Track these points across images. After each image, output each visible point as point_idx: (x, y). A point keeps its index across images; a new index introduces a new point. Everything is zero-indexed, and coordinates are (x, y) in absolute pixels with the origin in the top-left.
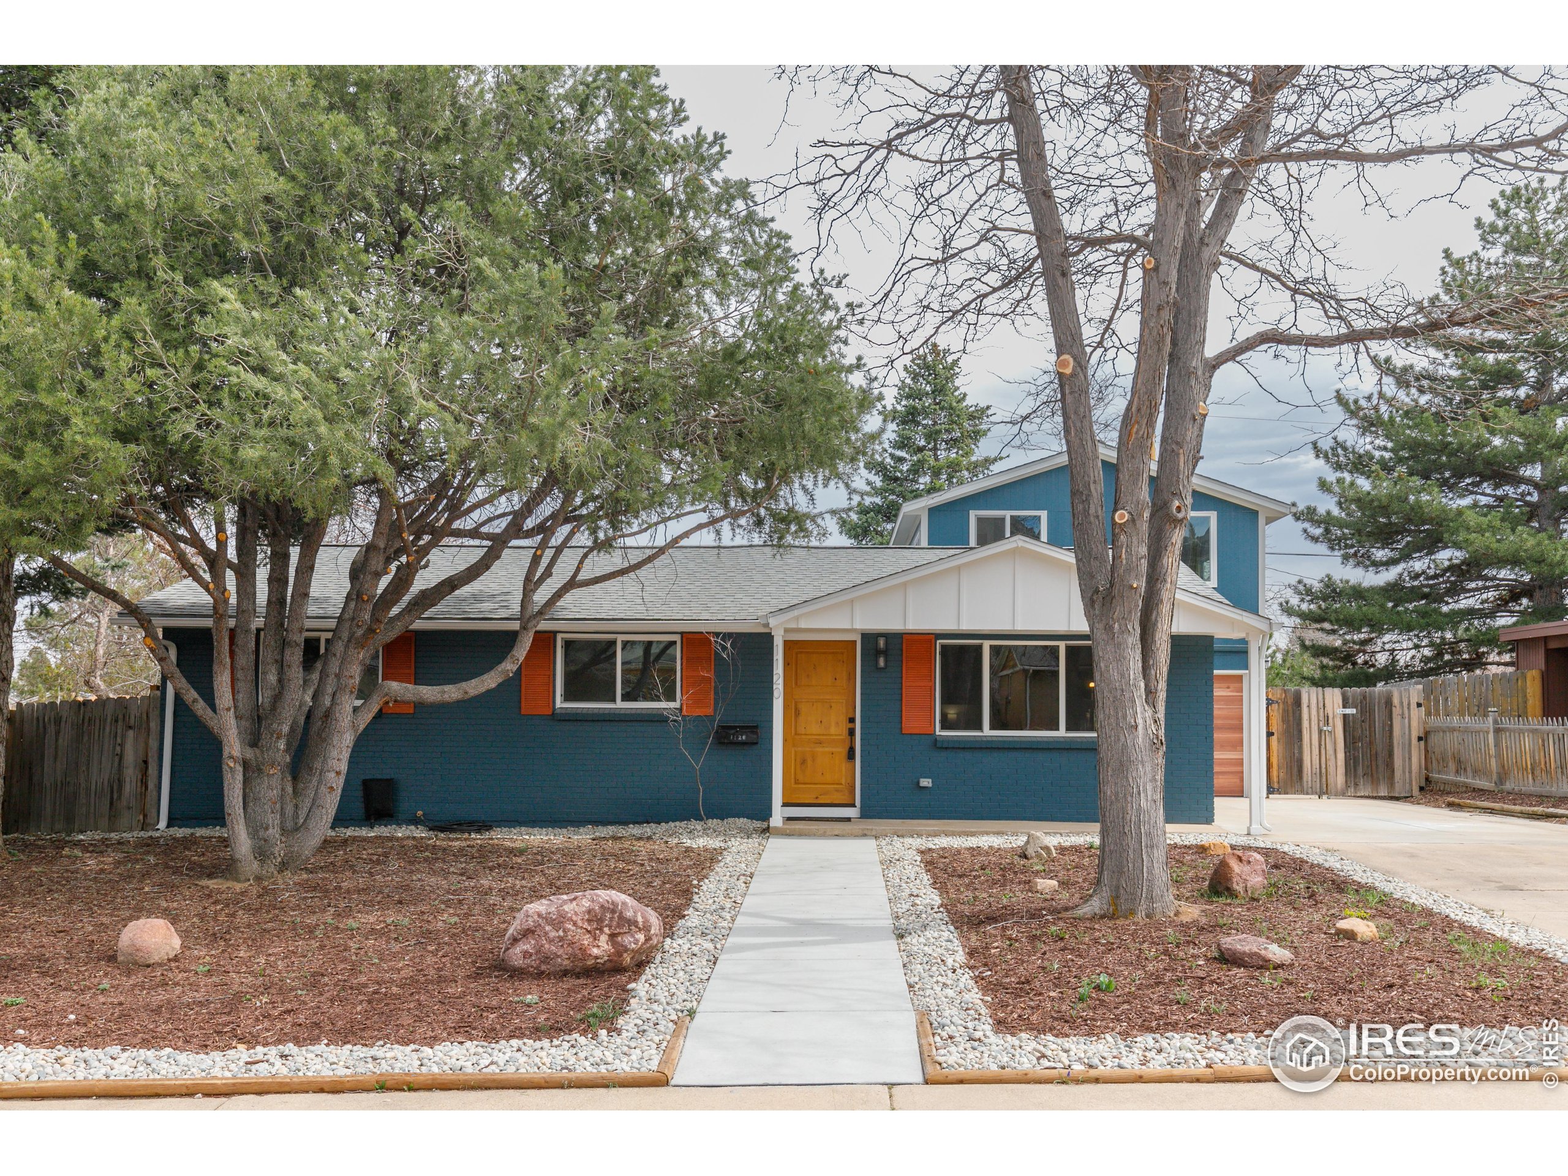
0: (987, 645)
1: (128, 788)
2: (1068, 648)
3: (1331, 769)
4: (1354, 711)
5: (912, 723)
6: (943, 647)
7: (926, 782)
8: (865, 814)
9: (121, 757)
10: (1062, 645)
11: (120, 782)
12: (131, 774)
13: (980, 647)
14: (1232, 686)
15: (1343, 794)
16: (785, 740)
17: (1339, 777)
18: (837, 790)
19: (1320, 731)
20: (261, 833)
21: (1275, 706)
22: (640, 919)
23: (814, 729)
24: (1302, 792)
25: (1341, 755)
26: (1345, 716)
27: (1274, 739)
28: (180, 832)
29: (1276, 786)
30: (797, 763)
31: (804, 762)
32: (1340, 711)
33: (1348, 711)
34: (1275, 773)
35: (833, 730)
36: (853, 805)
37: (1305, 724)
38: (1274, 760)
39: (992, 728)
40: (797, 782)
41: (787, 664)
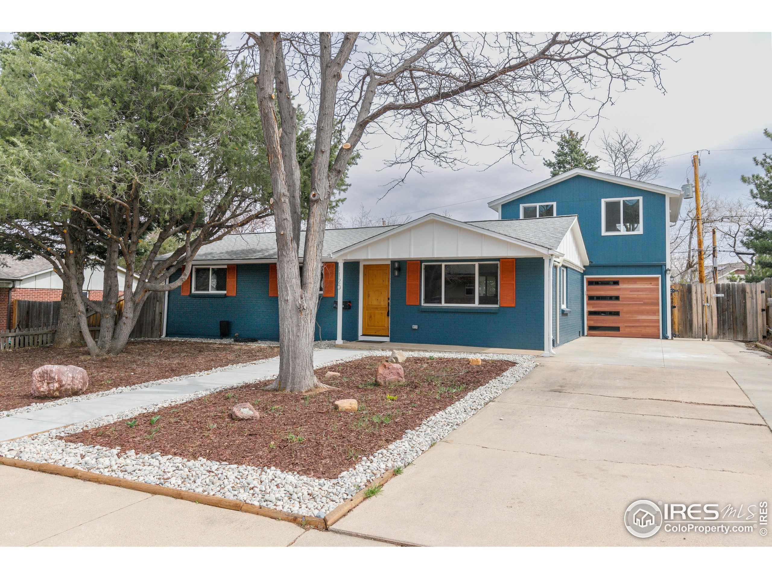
0: (443, 264)
1: (156, 322)
2: (480, 265)
3: (709, 326)
4: (723, 295)
5: (411, 301)
6: (426, 266)
7: (415, 327)
8: (391, 341)
9: (155, 311)
10: (477, 264)
11: (154, 320)
12: (157, 317)
13: (441, 266)
14: (653, 283)
15: (716, 338)
16: (364, 308)
17: (714, 329)
18: (383, 329)
19: (703, 306)
20: (103, 339)
21: (676, 293)
22: (56, 377)
23: (375, 303)
24: (692, 337)
25: (715, 319)
26: (718, 298)
27: (676, 310)
28: (168, 339)
29: (677, 333)
30: (369, 317)
31: (371, 317)
32: (715, 295)
33: (721, 295)
34: (676, 327)
35: (382, 303)
36: (388, 336)
37: (694, 302)
38: (676, 320)
39: (446, 302)
40: (368, 325)
41: (365, 275)
